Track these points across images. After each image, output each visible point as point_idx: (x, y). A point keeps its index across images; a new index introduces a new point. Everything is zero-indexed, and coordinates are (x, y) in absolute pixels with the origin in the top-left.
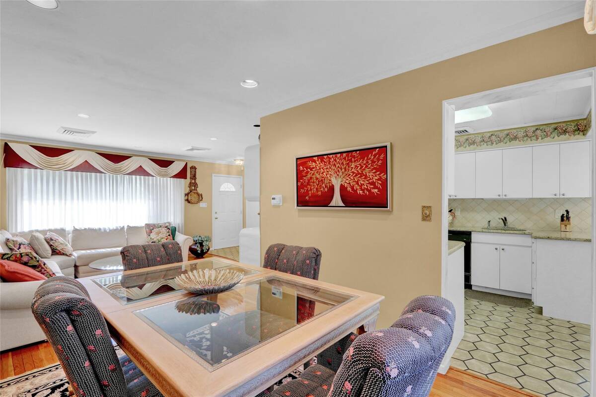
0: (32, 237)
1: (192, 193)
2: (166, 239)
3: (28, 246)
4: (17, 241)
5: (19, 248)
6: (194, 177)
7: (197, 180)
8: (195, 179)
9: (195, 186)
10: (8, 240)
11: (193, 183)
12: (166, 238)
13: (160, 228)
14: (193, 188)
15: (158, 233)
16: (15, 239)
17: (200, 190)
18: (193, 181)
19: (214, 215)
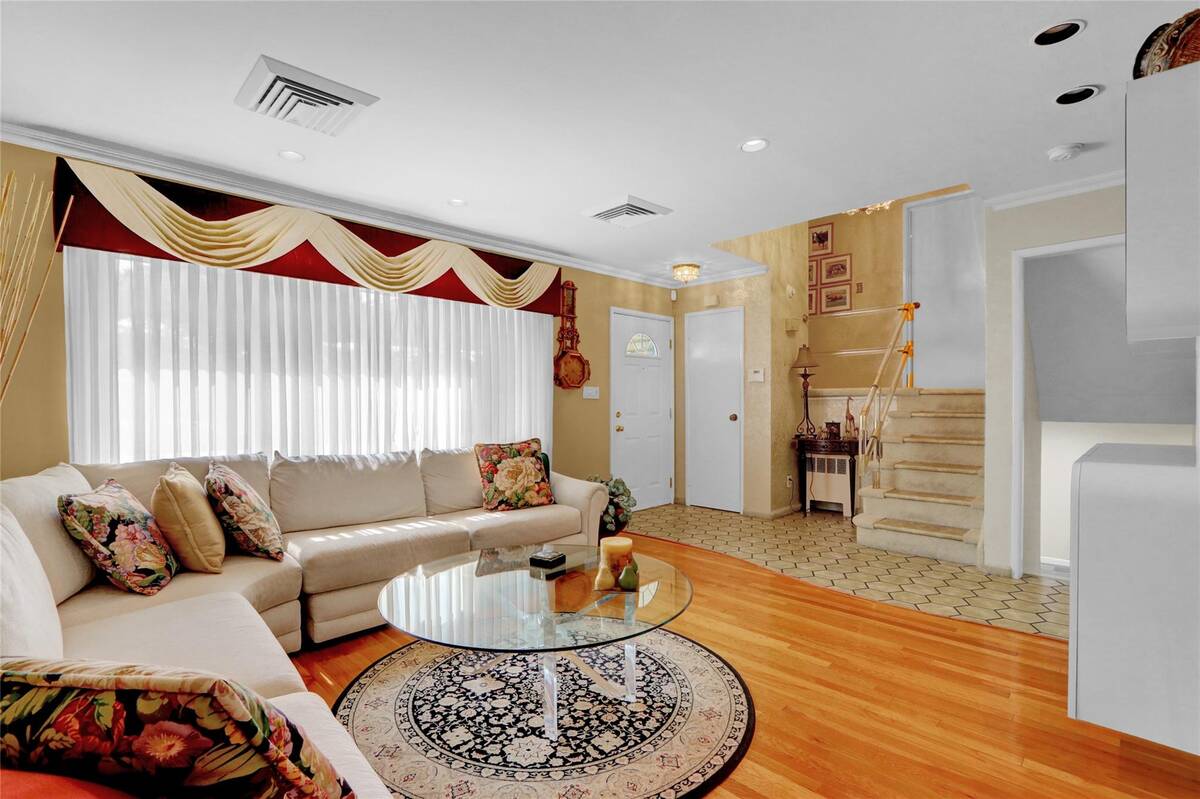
0: (161, 491)
1: (567, 358)
2: (538, 492)
3: (146, 528)
4: (101, 510)
5: (112, 538)
6: (570, 313)
7: (577, 321)
8: (573, 320)
9: (572, 339)
10: (66, 505)
11: (568, 330)
12: (537, 488)
13: (518, 459)
14: (569, 343)
15: (515, 474)
16: (94, 500)
17: (583, 349)
18: (569, 325)
19: (615, 423)
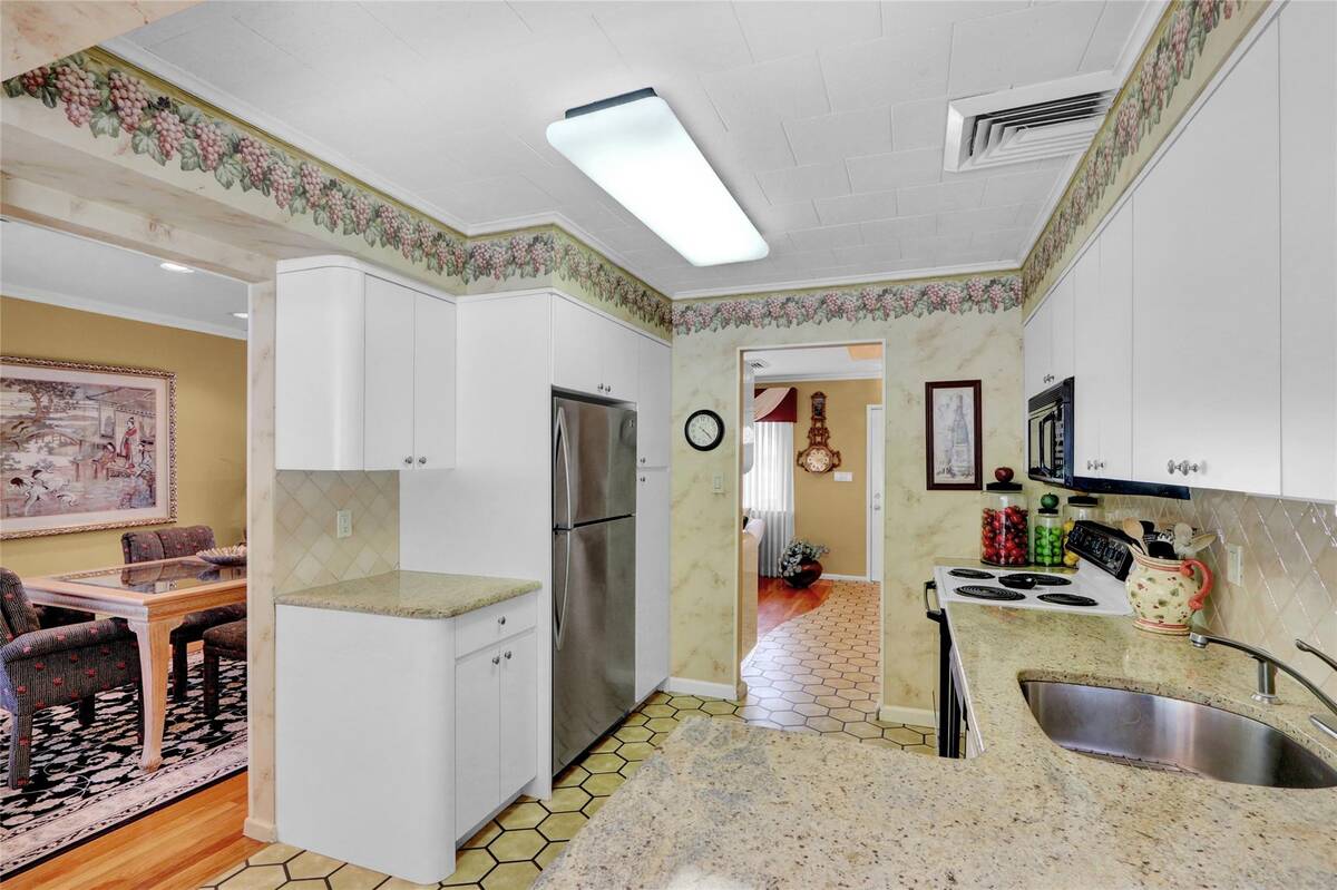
6: (819, 413)
8: (823, 419)
9: (822, 435)
11: (819, 429)
14: (819, 439)
18: (819, 425)
19: (873, 503)
